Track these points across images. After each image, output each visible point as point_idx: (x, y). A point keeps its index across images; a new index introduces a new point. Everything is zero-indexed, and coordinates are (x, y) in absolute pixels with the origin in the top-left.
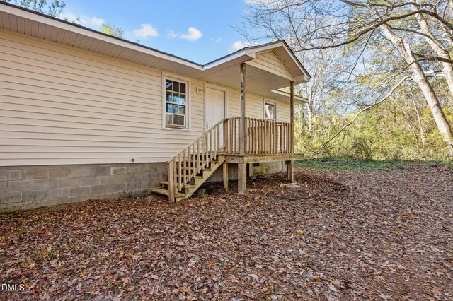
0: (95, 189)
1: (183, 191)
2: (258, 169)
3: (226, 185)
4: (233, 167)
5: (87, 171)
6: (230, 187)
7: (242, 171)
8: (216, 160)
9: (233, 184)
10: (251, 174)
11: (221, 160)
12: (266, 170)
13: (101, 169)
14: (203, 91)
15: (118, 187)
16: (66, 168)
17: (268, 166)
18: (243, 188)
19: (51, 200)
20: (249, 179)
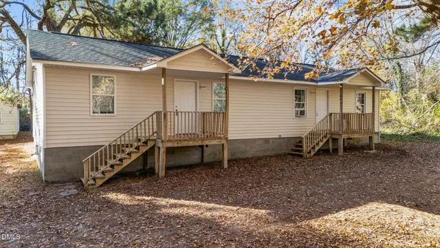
0: (264, 150)
1: (310, 152)
2: (351, 142)
3: (331, 151)
4: (335, 140)
5: (261, 142)
6: (333, 152)
7: (341, 142)
8: (325, 137)
9: (336, 151)
10: (346, 145)
11: (328, 136)
12: (357, 142)
13: (267, 141)
14: (315, 93)
15: (273, 150)
16: (255, 140)
17: (359, 140)
18: (341, 152)
19: (249, 155)
20: (345, 148)
